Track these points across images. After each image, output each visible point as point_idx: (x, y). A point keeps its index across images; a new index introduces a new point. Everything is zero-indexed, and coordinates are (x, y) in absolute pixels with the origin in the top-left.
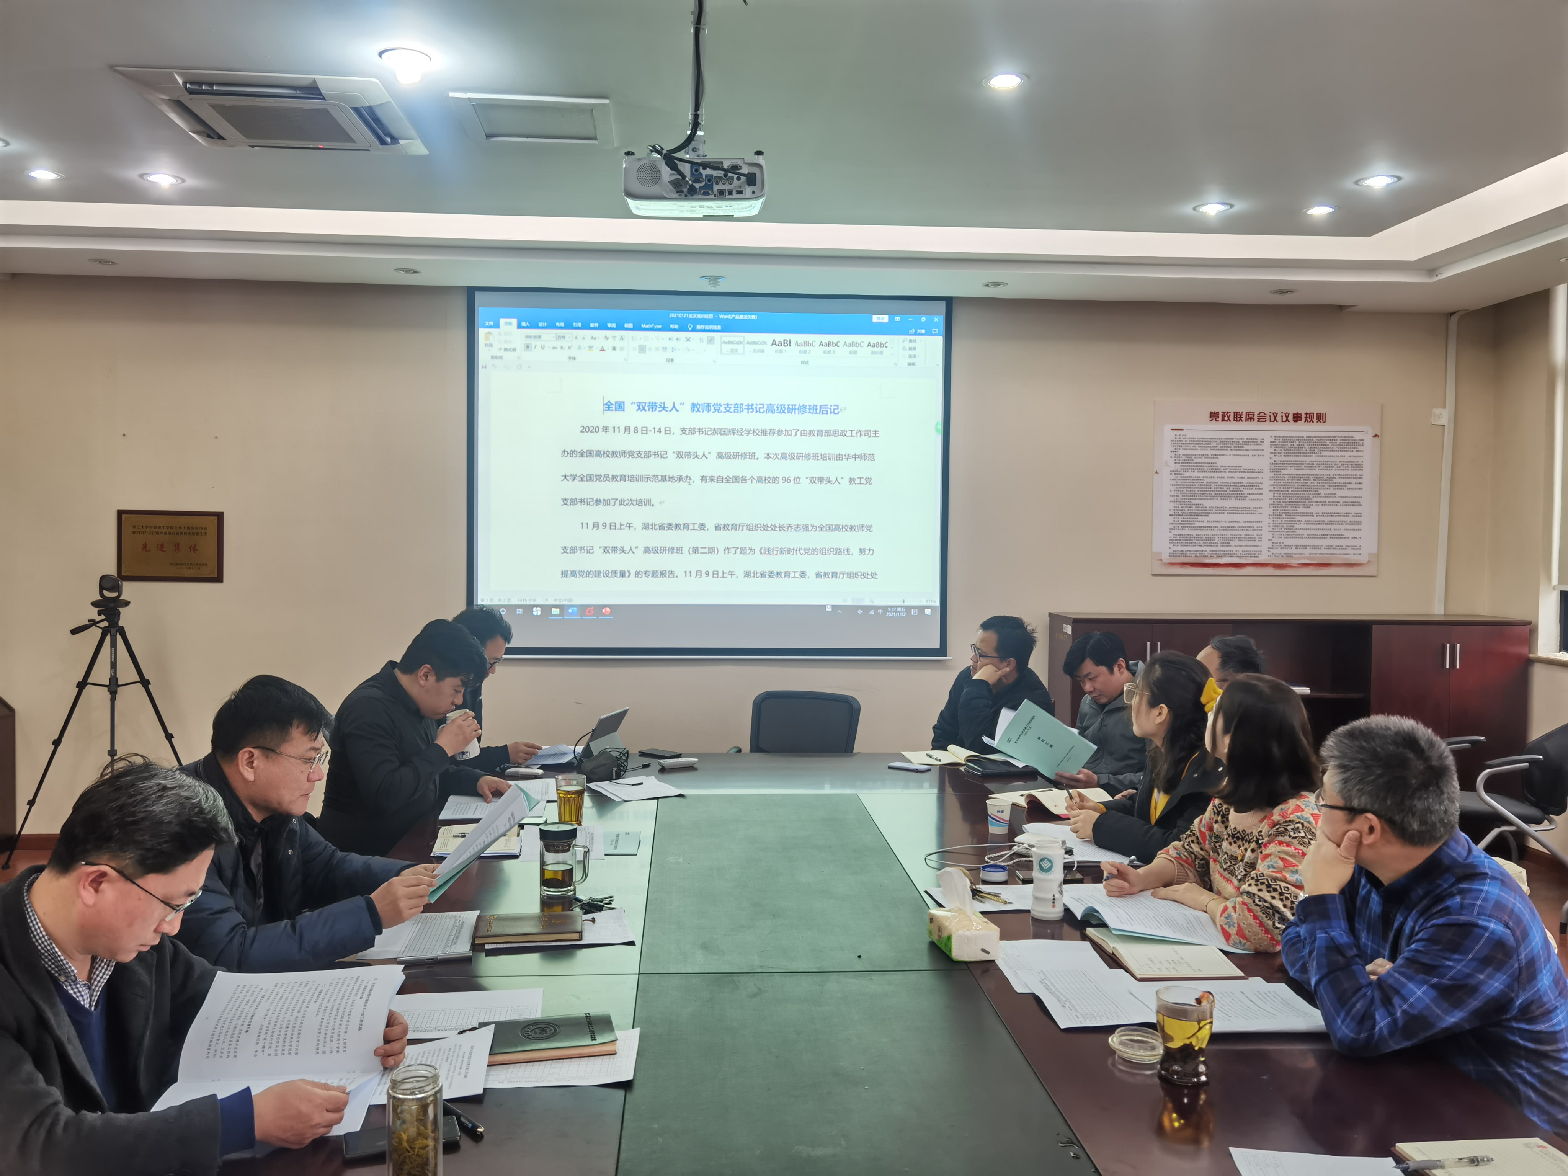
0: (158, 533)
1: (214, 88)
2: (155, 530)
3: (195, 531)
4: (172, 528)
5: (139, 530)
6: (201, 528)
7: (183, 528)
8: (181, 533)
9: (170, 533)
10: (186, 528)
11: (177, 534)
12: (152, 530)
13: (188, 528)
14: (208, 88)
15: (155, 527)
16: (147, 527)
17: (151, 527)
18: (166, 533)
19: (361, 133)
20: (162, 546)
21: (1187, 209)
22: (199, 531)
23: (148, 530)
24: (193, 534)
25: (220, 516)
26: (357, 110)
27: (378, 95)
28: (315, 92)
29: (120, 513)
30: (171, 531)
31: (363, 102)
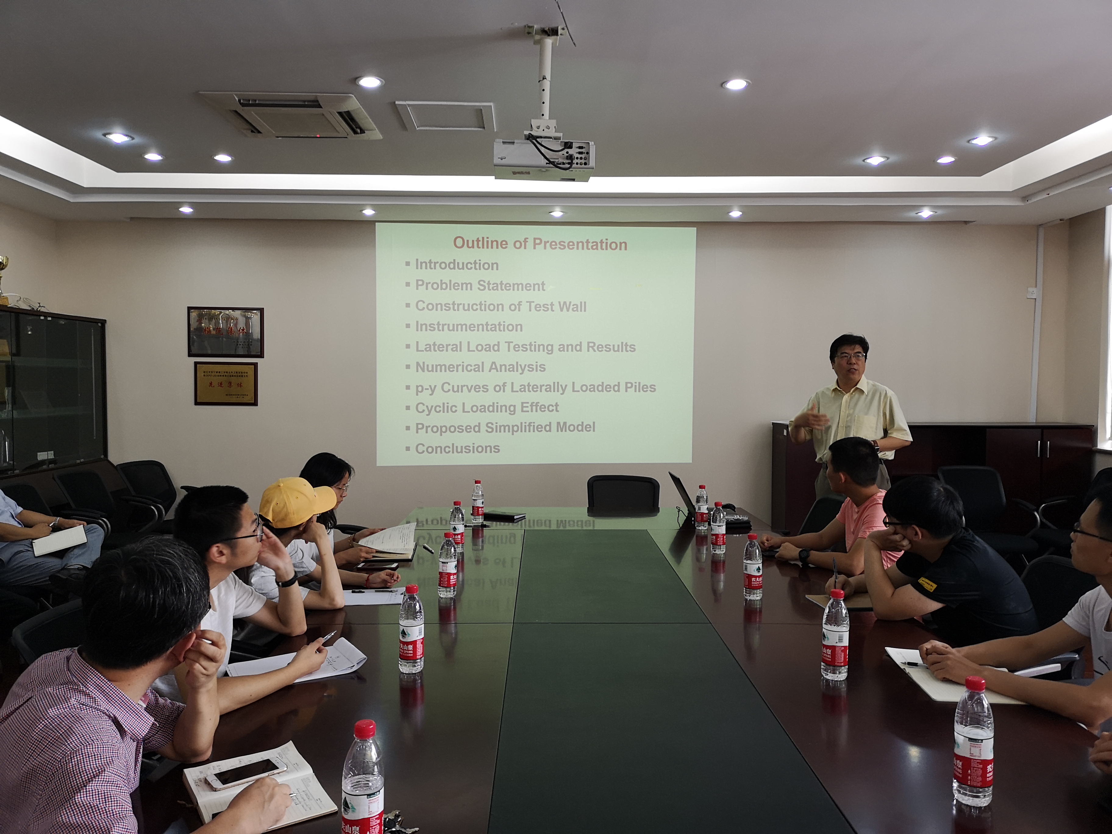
0: (219, 376)
1: (257, 102)
2: (217, 374)
3: (241, 374)
4: (227, 372)
5: (207, 374)
6: (244, 373)
7: (233, 372)
8: (233, 376)
9: (226, 376)
10: (235, 372)
11: (230, 375)
12: (215, 374)
13: (237, 372)
14: (253, 103)
15: (217, 372)
16: (212, 372)
17: (214, 372)
18: (223, 376)
19: (344, 127)
20: (221, 384)
23: (213, 374)
24: (240, 376)
25: (255, 365)
26: (340, 113)
27: (353, 104)
28: (315, 104)
29: (196, 364)
30: (227, 374)
31: (344, 108)
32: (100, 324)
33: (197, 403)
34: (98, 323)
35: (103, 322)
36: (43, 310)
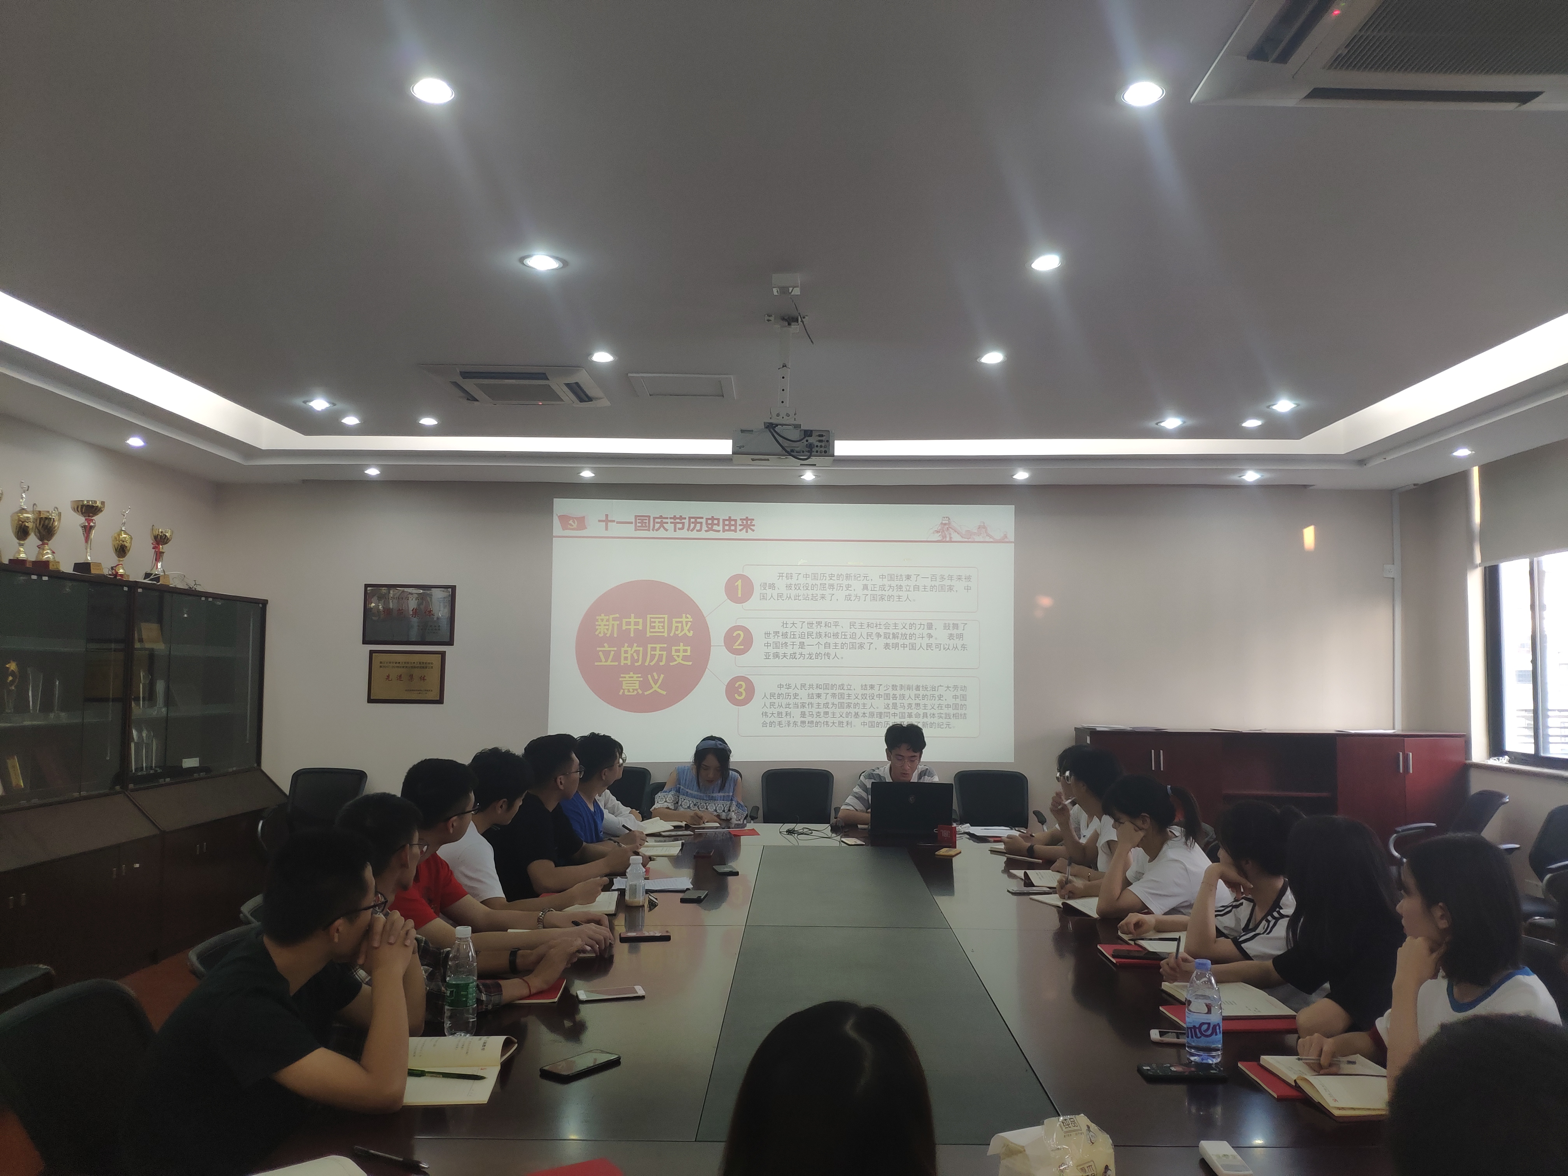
0: (398, 667)
1: (479, 374)
2: (396, 665)
3: (424, 665)
4: (408, 663)
5: (384, 665)
6: (429, 663)
7: (416, 663)
8: (415, 667)
9: (406, 667)
10: (418, 663)
11: (412, 667)
12: (395, 665)
13: (420, 663)
14: (475, 375)
15: (396, 663)
16: (390, 663)
17: (393, 662)
18: (403, 667)
19: (568, 397)
20: (400, 676)
21: (1152, 424)
22: (428, 665)
23: (391, 665)
24: (423, 667)
25: (443, 654)
26: (568, 385)
27: (582, 377)
28: (543, 376)
29: (372, 652)
30: (408, 665)
31: (571, 380)
32: (261, 605)
33: (370, 701)
34: (259, 603)
35: (265, 603)
36: (199, 589)
